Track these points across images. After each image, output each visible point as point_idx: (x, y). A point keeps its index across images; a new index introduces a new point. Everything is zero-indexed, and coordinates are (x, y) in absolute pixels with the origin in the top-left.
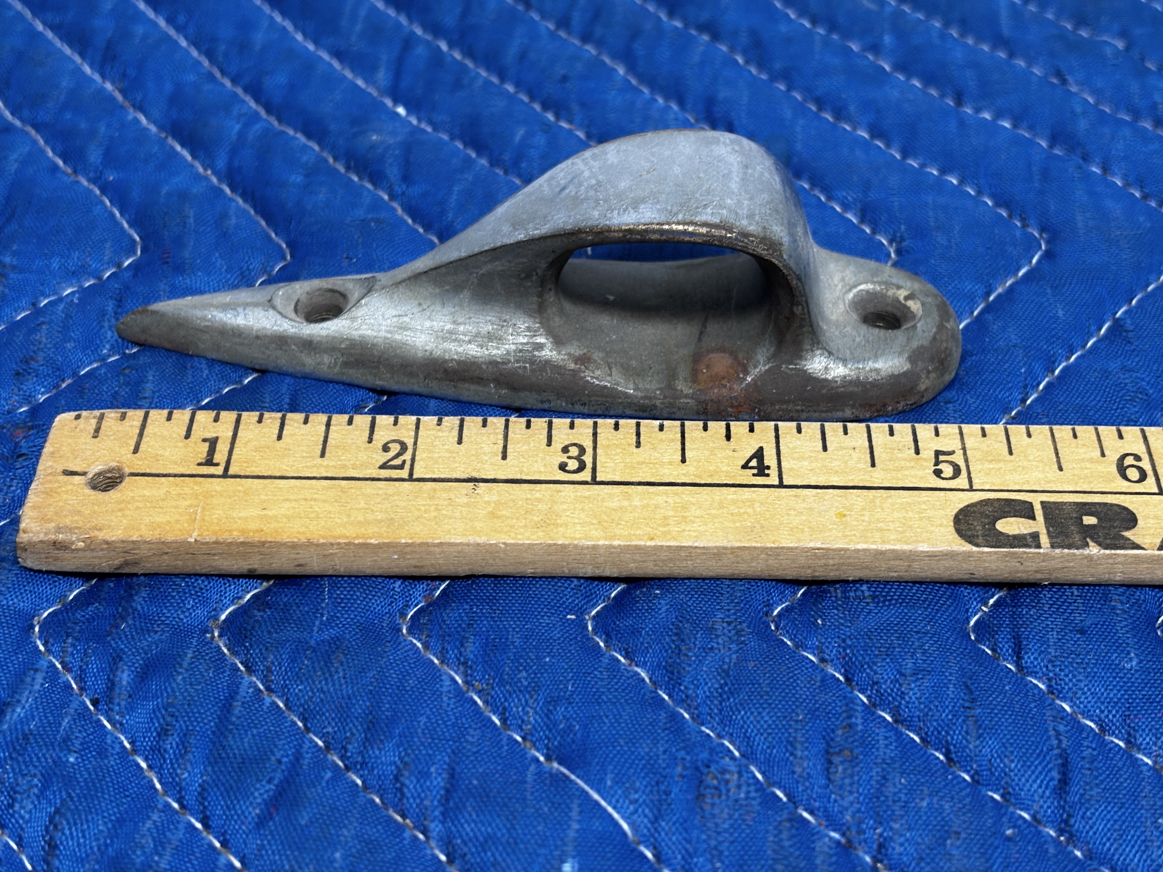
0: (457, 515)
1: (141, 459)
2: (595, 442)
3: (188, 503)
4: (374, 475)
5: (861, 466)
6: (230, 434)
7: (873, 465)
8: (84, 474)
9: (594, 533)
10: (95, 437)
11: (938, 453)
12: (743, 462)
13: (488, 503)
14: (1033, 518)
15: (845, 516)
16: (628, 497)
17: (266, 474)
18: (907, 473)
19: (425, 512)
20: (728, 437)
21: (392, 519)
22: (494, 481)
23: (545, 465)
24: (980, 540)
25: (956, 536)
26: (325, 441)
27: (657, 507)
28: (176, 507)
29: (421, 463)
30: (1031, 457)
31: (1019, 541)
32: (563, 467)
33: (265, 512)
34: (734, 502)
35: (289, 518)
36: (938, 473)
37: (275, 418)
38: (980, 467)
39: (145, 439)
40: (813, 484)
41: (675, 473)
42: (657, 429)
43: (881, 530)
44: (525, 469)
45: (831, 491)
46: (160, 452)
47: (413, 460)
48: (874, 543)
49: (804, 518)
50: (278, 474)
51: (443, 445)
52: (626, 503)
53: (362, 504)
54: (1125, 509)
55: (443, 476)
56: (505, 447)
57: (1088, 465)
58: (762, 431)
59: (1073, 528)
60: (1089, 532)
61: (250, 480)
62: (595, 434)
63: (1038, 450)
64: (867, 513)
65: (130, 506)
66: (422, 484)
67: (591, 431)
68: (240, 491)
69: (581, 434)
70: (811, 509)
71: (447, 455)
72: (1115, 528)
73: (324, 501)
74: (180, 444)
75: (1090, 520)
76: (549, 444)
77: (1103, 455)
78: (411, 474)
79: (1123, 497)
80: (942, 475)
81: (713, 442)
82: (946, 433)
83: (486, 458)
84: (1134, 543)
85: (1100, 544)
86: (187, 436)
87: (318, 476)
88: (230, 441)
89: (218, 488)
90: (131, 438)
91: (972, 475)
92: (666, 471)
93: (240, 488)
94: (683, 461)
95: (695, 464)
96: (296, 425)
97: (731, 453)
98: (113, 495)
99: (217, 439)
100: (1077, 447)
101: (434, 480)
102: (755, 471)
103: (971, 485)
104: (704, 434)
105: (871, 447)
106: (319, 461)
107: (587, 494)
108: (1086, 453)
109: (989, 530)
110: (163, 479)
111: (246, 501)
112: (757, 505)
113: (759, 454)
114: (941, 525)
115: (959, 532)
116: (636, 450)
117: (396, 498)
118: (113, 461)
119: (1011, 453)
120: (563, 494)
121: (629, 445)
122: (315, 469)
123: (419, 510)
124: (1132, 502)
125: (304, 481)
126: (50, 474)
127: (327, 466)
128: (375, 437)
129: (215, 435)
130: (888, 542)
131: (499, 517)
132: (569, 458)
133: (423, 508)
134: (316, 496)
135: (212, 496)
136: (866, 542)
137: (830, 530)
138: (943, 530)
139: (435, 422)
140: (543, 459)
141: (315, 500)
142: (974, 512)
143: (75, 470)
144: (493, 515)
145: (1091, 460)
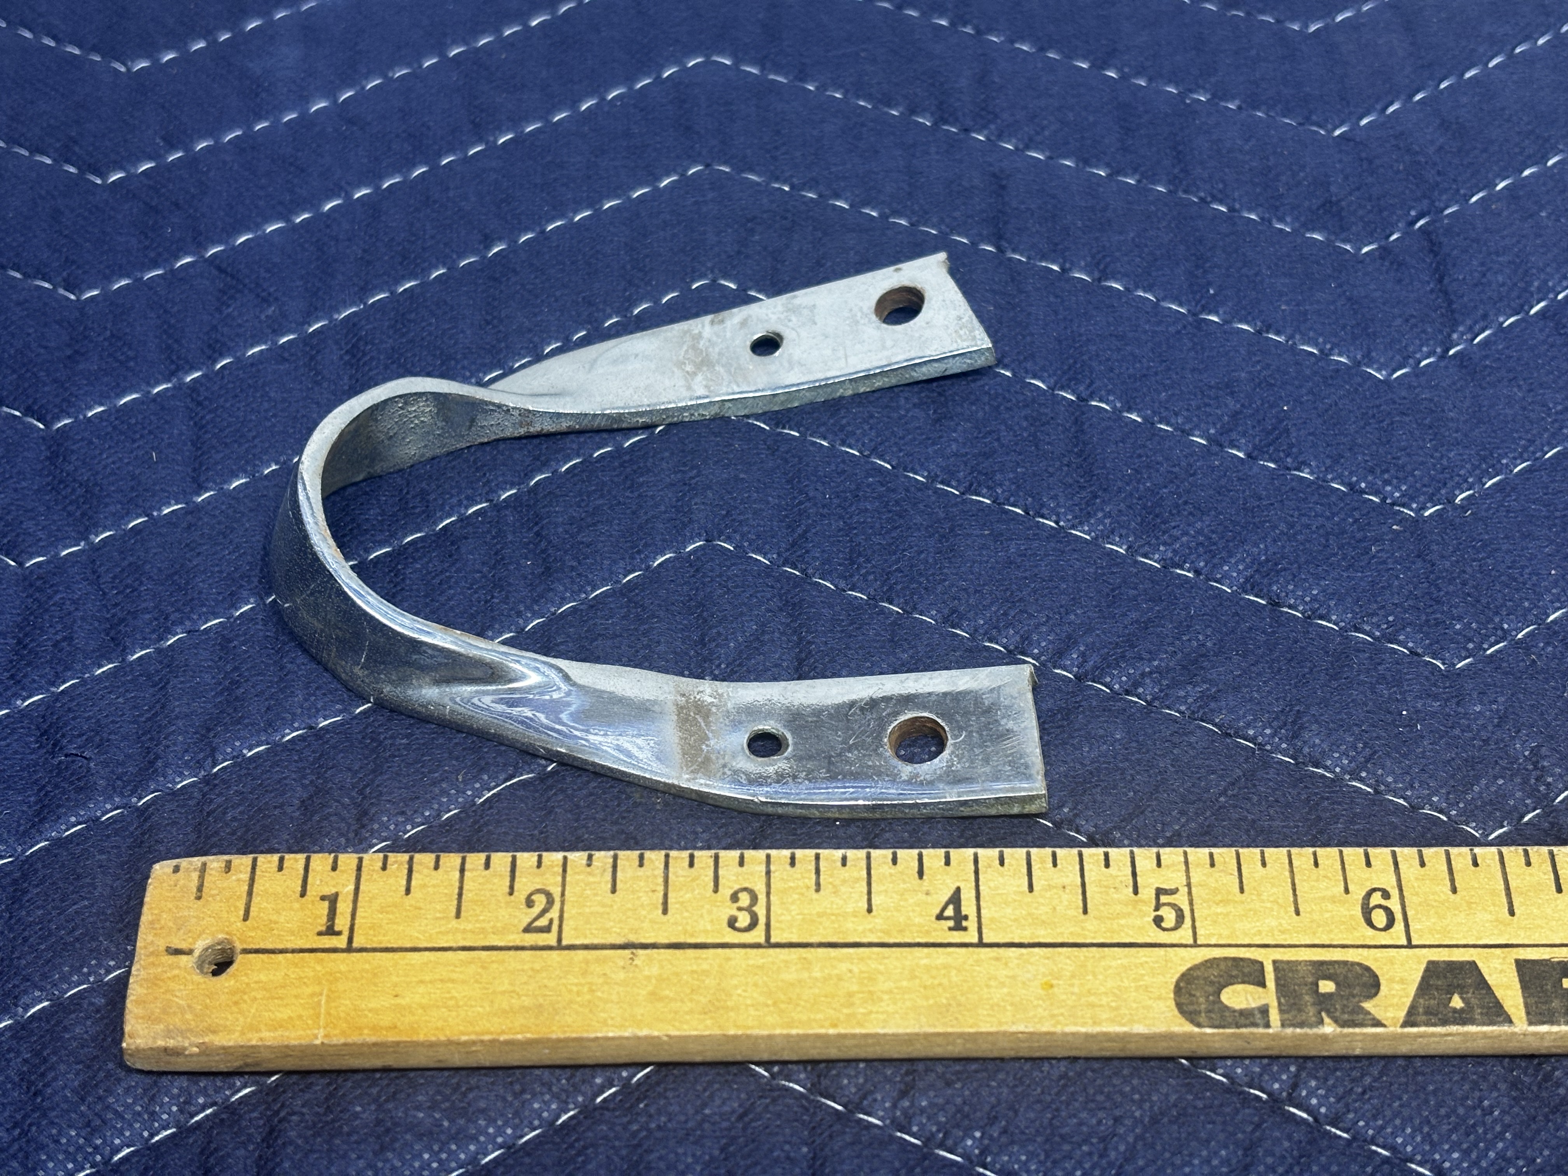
0: (614, 997)
1: (254, 929)
2: (768, 885)
3: (309, 990)
4: (519, 943)
5: (1071, 913)
6: (351, 887)
7: (1085, 911)
8: (190, 952)
9: (770, 1019)
10: (199, 898)
11: (1159, 892)
12: (937, 911)
13: (648, 978)
14: (1262, 984)
15: (1052, 986)
16: (807, 964)
17: (395, 946)
18: (1123, 922)
19: (578, 993)
20: (921, 873)
21: (541, 1005)
22: (654, 946)
23: (712, 921)
24: (1202, 1019)
25: (1176, 1012)
26: (460, 895)
27: (840, 978)
28: (296, 997)
29: (571, 923)
30: (1264, 897)
31: (1245, 1017)
32: (732, 923)
33: (399, 1001)
34: (928, 969)
35: (423, 1007)
36: (1158, 921)
37: (401, 864)
38: (1206, 912)
39: (255, 899)
40: (1017, 941)
41: (860, 928)
42: (839, 864)
43: (1092, 1006)
44: (689, 928)
45: (1036, 950)
46: (274, 918)
47: (561, 918)
48: (1084, 1024)
49: (1005, 990)
50: (408, 945)
51: (596, 895)
52: (806, 975)
53: (506, 987)
54: (1368, 969)
55: (596, 941)
56: (666, 896)
57: (1330, 907)
58: (959, 864)
59: (1307, 998)
60: (1324, 1002)
61: (378, 955)
62: (768, 873)
63: (1273, 885)
64: (1076, 982)
65: (246, 997)
66: (572, 953)
67: (763, 868)
68: (367, 971)
69: (752, 874)
70: (1014, 977)
71: (601, 910)
72: (1354, 996)
73: (464, 982)
74: (296, 906)
75: (1327, 987)
76: (716, 891)
77: (1347, 891)
78: (560, 940)
79: (1365, 951)
80: (1164, 925)
81: (904, 882)
82: (1169, 862)
83: (644, 913)
84: (1374, 1019)
85: (1336, 1021)
86: (303, 894)
87: (454, 945)
88: (351, 897)
89: (343, 968)
90: (239, 897)
91: (1197, 924)
92: (850, 925)
93: (367, 966)
94: (870, 910)
95: (882, 913)
96: (426, 871)
97: (924, 897)
98: (225, 980)
99: (336, 895)
100: (1317, 880)
101: (586, 947)
102: (951, 923)
103: (1195, 940)
104: (894, 870)
105: (1083, 885)
106: (454, 923)
107: (761, 961)
108: (1327, 888)
109: (1214, 1002)
110: (280, 957)
111: (376, 985)
112: (954, 972)
113: (956, 899)
114: (1159, 998)
115: (1179, 1006)
116: (815, 896)
117: (544, 975)
118: (222, 931)
119: (1242, 890)
120: (733, 963)
121: (808, 888)
122: (450, 937)
123: (570, 991)
124: (1376, 960)
125: (439, 954)
126: (152, 953)
127: (464, 931)
128: (517, 886)
129: (334, 891)
130: (1100, 1024)
131: (661, 999)
132: (740, 909)
133: (575, 989)
134: (454, 976)
135: (337, 980)
136: (1076, 1024)
137: (1036, 1007)
138: (1161, 1004)
139: (584, 862)
140: (710, 912)
141: (453, 981)
142: (1198, 978)
143: (179, 946)
144: (654, 996)
145: (1333, 900)
